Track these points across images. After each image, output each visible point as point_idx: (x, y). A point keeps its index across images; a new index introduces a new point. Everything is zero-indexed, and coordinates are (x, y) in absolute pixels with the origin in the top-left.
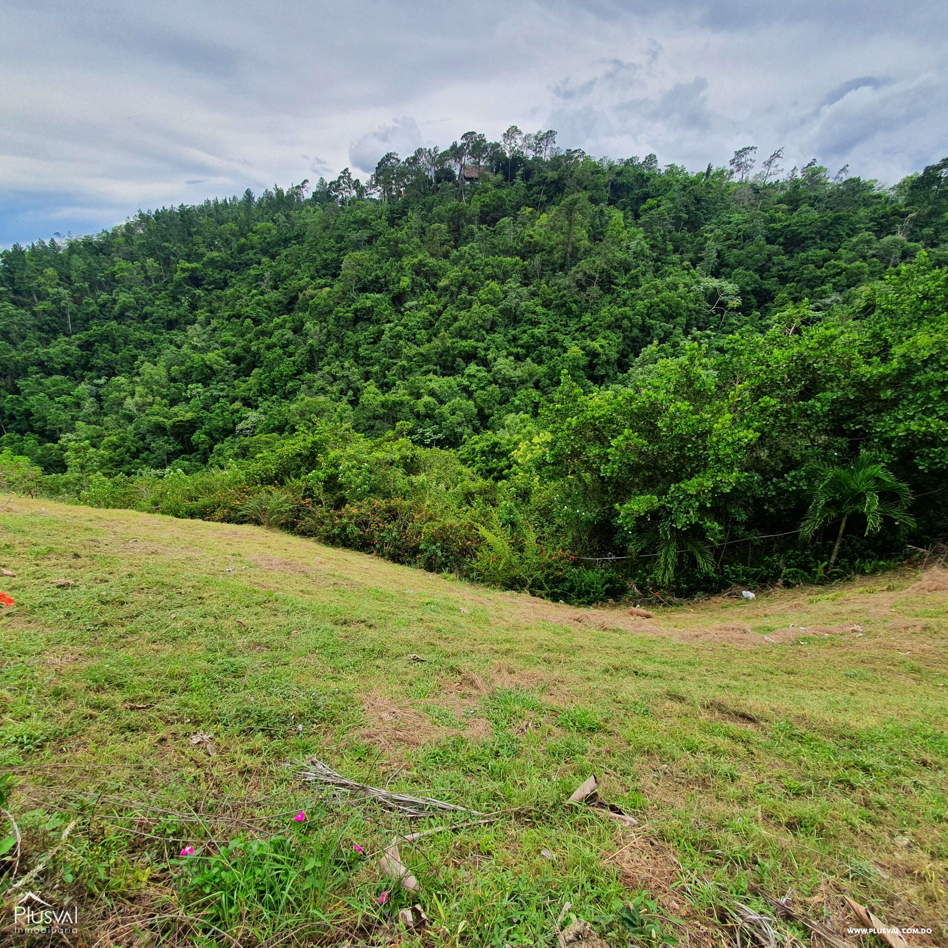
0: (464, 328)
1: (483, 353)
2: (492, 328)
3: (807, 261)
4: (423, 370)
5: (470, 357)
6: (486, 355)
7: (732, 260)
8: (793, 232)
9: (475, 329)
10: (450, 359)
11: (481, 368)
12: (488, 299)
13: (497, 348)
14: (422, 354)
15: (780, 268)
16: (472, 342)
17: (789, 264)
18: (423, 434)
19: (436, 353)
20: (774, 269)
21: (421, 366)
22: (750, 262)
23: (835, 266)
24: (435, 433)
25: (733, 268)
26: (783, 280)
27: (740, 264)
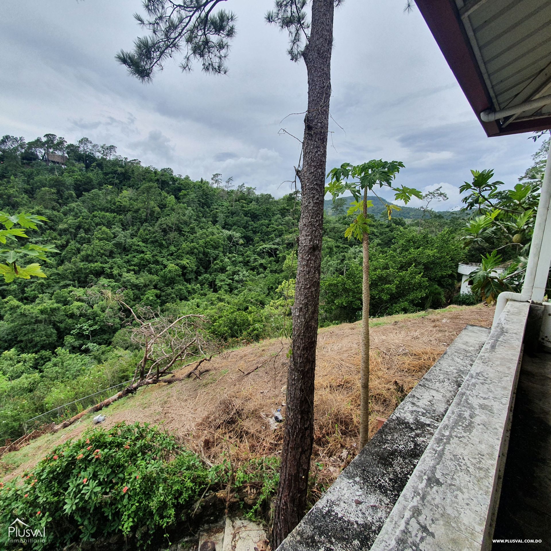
0: (89, 255)
1: (109, 270)
2: (111, 254)
3: (262, 225)
4: (61, 284)
5: (99, 273)
6: (111, 272)
7: (230, 223)
8: (253, 212)
9: (98, 256)
10: (83, 276)
11: (110, 280)
12: (103, 238)
13: (119, 267)
14: (58, 274)
15: (252, 227)
16: (99, 264)
17: (255, 225)
18: (81, 328)
19: (71, 272)
20: (250, 227)
21: (59, 282)
22: (239, 223)
23: (273, 227)
24: (90, 326)
25: (232, 226)
26: (255, 232)
27: (234, 224)
